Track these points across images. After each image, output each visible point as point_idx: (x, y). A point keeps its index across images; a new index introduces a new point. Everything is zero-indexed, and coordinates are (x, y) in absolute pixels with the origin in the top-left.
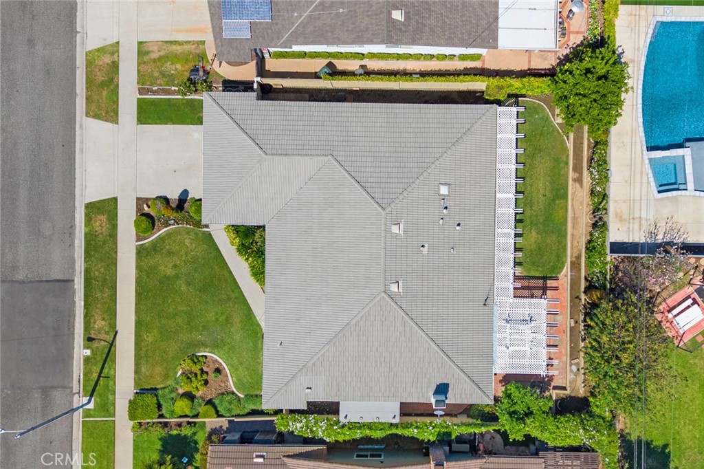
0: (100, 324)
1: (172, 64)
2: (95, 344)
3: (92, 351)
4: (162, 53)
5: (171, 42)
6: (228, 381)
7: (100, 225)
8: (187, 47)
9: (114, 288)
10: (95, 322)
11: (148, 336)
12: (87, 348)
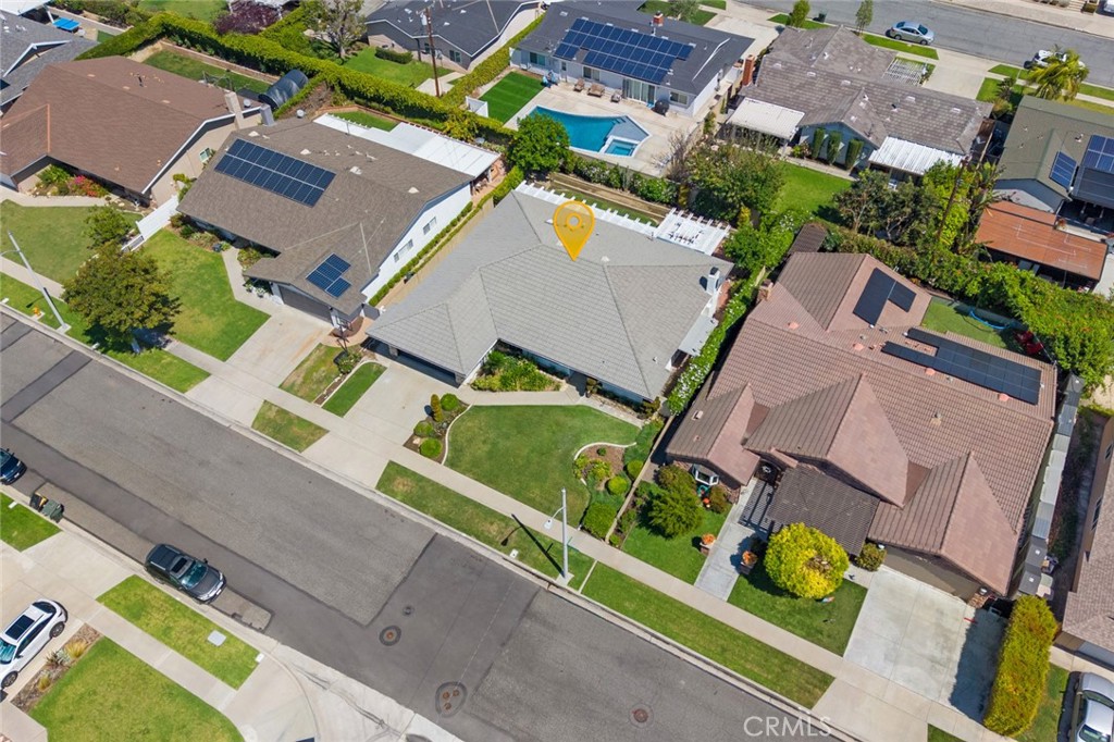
0: (494, 529)
1: (317, 372)
2: (511, 543)
3: (516, 548)
4: (302, 375)
5: (300, 366)
6: (614, 448)
7: (404, 485)
8: (314, 357)
9: (468, 501)
10: (490, 533)
11: (533, 493)
12: (510, 550)
